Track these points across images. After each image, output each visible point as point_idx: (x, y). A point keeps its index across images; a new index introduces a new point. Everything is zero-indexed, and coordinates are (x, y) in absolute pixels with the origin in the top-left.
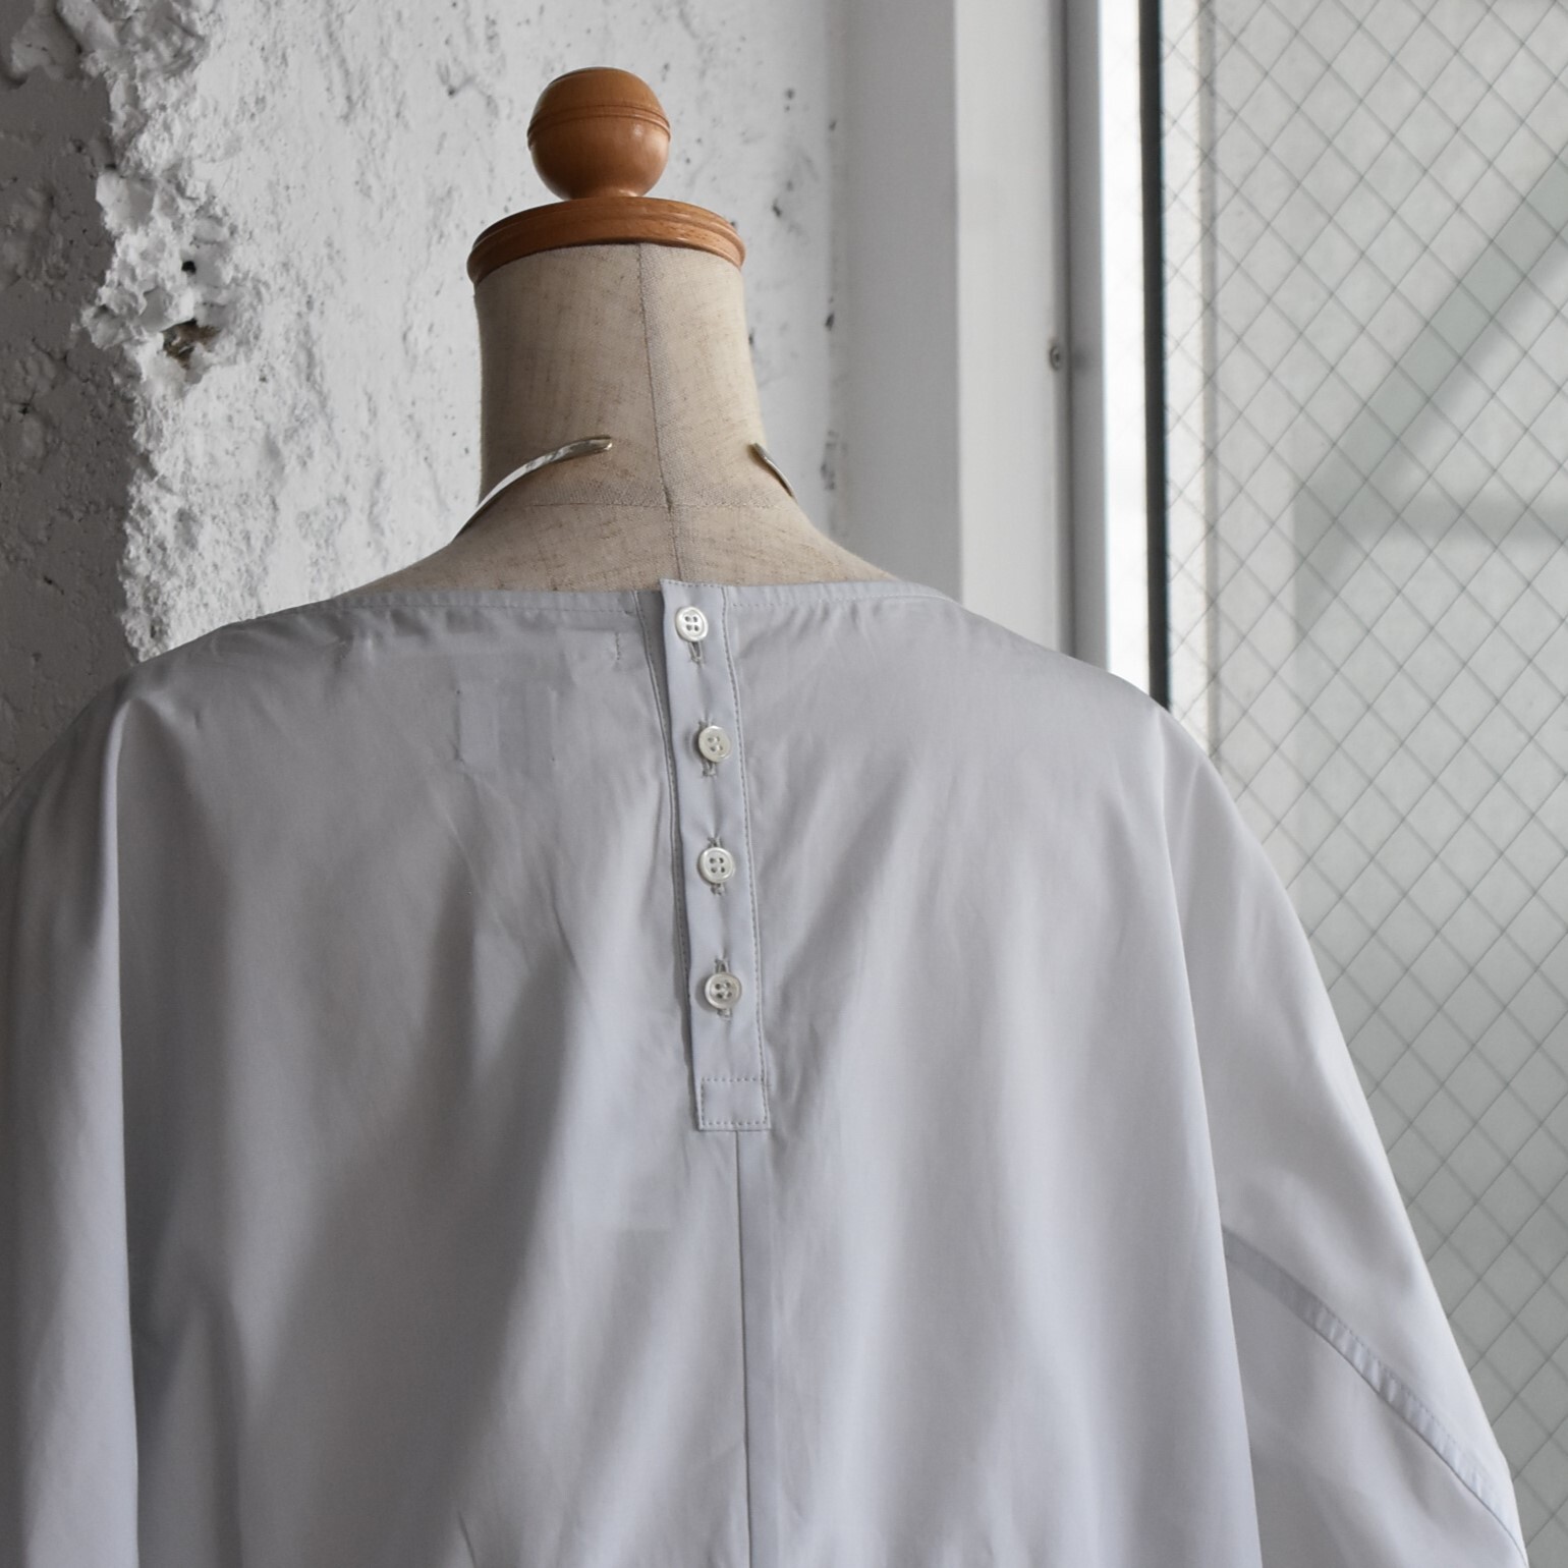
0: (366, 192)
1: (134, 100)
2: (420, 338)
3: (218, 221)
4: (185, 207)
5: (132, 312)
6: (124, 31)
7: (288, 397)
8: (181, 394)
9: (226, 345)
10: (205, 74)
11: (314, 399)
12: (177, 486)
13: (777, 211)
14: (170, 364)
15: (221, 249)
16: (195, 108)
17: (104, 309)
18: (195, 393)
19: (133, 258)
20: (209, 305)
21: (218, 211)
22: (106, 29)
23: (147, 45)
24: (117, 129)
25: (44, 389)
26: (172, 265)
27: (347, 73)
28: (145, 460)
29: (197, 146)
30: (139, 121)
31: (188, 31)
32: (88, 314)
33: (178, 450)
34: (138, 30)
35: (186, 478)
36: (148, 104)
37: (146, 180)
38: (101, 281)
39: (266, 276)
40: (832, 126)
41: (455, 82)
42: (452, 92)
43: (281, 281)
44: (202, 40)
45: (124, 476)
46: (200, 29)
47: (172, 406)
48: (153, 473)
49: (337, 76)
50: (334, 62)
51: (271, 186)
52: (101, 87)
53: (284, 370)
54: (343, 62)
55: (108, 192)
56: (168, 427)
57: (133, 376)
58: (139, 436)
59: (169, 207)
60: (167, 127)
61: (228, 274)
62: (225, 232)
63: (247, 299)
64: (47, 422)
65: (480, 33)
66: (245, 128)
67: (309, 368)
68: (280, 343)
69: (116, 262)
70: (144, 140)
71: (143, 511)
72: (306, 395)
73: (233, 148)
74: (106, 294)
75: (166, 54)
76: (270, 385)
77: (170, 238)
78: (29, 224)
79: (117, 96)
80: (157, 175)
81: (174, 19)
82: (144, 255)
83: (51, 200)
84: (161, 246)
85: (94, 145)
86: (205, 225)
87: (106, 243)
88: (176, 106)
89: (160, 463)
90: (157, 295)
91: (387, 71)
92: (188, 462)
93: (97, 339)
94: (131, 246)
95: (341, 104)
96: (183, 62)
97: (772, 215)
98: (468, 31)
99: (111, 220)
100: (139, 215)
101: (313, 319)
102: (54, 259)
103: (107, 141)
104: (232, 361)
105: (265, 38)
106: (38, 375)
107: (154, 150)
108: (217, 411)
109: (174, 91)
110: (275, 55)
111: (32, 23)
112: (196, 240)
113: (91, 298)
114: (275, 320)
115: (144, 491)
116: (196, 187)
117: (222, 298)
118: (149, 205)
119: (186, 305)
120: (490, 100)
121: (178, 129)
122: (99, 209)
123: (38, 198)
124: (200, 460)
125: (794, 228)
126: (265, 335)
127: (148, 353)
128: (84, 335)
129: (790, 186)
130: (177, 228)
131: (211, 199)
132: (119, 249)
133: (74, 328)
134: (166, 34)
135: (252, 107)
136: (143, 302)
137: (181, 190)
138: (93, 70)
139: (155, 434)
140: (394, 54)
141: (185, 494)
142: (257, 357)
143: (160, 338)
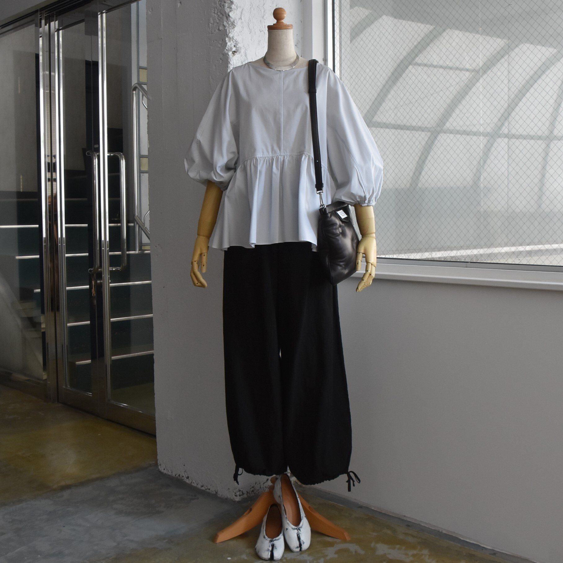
0: (252, 40)
1: (229, 31)
2: (257, 53)
3: (237, 42)
4: (234, 40)
5: (229, 50)
6: (229, 26)
7: (244, 58)
8: (233, 57)
9: (238, 53)
10: (236, 29)
11: (246, 58)
12: (232, 65)
13: (296, 46)
14: (232, 54)
15: (237, 44)
16: (235, 32)
17: (227, 50)
18: (234, 57)
19: (229, 45)
20: (236, 49)
21: (237, 41)
22: (227, 25)
23: (231, 26)
24: (228, 34)
25: (222, 57)
26: (233, 46)
27: (250, 30)
28: (229, 62)
29: (235, 35)
30: (230, 32)
31: (234, 25)
32: (225, 50)
33: (232, 61)
34: (230, 25)
35: (233, 64)
36: (230, 31)
37: (230, 38)
38: (226, 47)
39: (241, 47)
40: (302, 38)
41: (261, 31)
42: (261, 32)
43: (243, 47)
44: (236, 26)
45: (228, 64)
46: (235, 25)
47: (232, 58)
48: (230, 64)
49: (249, 30)
50: (249, 29)
51: (242, 39)
52: (226, 30)
53: (243, 55)
54: (250, 29)
55: (227, 39)
56: (232, 60)
57: (229, 55)
58: (229, 60)
59: (232, 40)
60: (232, 33)
61: (238, 47)
62: (237, 43)
63: (240, 49)
64: (222, 60)
65: (264, 27)
66: (239, 34)
67: (246, 56)
68: (243, 53)
69: (227, 45)
70: (230, 34)
71: (229, 67)
72: (245, 58)
73: (238, 35)
74: (227, 48)
75: (232, 27)
76: (242, 57)
77: (233, 43)
78: (221, 43)
79: (228, 31)
80: (231, 37)
81: (233, 24)
82: (230, 45)
83: (223, 40)
84: (232, 44)
85: (226, 35)
86: (236, 42)
87: (227, 43)
88: (233, 31)
89: (231, 63)
90: (231, 48)
91: (254, 30)
92: (234, 63)
93: (226, 52)
94: (229, 44)
95: (249, 32)
96: (234, 27)
97: (295, 46)
98: (262, 26)
99: (227, 42)
100: (230, 41)
101: (246, 51)
102: (223, 46)
103: (227, 34)
104: (238, 54)
105: (242, 26)
106: (221, 56)
107: (231, 35)
108: (237, 59)
109: (233, 30)
110: (243, 27)
111: (221, 25)
112: (235, 44)
113: (225, 48)
114: (242, 51)
115: (229, 65)
116: (235, 39)
117: (238, 49)
118: (230, 40)
119: (234, 49)
120: (264, 33)
121: (233, 33)
122: (226, 41)
123: (222, 40)
124: (235, 63)
125: (298, 47)
126: (241, 52)
127: (230, 53)
128: (225, 52)
129: (297, 43)
130: (233, 42)
131: (236, 40)
132: (228, 44)
133: (224, 52)
134: (233, 25)
135: (240, 32)
136: (230, 49)
137: (233, 39)
138: (226, 28)
139: (230, 60)
140: (255, 28)
141: (233, 66)
142: (241, 54)
143: (232, 52)
